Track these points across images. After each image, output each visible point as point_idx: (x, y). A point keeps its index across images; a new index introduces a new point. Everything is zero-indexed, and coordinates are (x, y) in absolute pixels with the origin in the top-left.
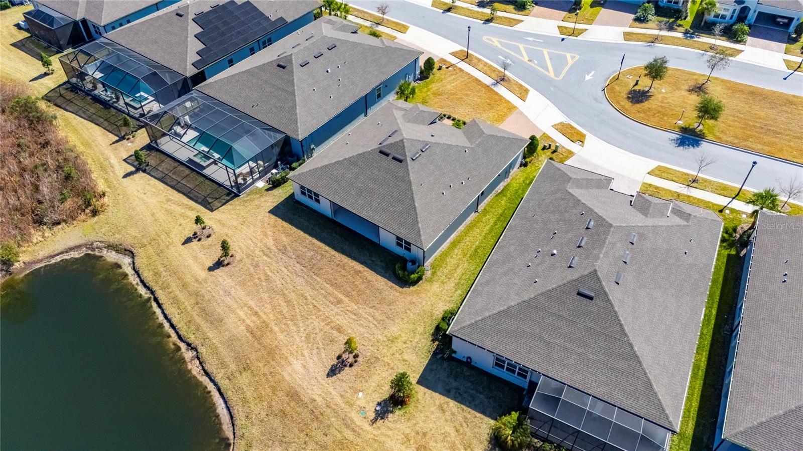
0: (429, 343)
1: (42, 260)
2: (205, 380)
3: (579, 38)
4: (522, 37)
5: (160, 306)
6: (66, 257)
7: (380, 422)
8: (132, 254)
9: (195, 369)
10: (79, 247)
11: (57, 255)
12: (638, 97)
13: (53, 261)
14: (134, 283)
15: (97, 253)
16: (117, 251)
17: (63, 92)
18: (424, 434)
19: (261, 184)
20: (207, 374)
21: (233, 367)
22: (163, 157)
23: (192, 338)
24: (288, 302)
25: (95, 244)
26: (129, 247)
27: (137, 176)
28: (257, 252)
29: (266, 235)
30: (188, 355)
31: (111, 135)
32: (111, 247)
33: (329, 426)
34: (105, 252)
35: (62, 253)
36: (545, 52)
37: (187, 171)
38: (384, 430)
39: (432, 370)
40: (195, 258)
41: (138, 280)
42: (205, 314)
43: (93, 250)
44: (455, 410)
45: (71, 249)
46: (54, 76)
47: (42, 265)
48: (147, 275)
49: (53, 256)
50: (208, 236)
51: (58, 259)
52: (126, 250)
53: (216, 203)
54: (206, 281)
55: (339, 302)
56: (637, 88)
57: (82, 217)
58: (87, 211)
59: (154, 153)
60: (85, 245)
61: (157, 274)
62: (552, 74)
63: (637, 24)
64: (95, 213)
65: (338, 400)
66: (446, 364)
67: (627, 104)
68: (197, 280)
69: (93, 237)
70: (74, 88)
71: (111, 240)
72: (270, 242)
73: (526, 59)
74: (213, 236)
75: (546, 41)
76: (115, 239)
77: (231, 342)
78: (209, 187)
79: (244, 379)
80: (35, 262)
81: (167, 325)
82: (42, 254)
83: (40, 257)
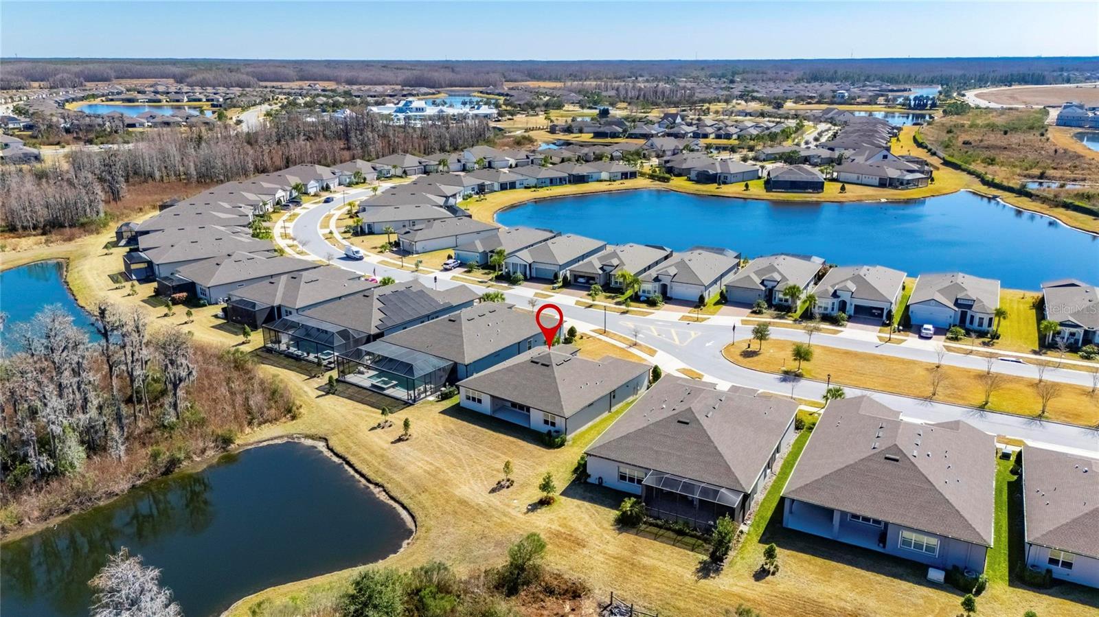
0: (570, 475)
1: (252, 444)
2: (391, 502)
3: (703, 323)
4: (652, 322)
5: (351, 465)
6: (271, 442)
7: (530, 514)
8: (326, 440)
9: (383, 497)
10: (282, 437)
11: (265, 441)
12: (748, 354)
13: (261, 445)
14: (329, 455)
15: (296, 440)
16: (313, 439)
17: (259, 353)
18: (565, 519)
19: (431, 398)
20: (392, 498)
21: (414, 492)
22: (348, 386)
23: (379, 480)
24: (457, 458)
25: (295, 436)
26: (324, 436)
27: (326, 397)
28: (430, 433)
29: (436, 424)
30: (376, 490)
31: (303, 376)
32: (307, 437)
33: (491, 517)
34: (303, 440)
35: (268, 440)
36: (673, 331)
37: (370, 393)
38: (534, 517)
39: (571, 489)
40: (380, 438)
41: (332, 454)
42: (390, 466)
43: (294, 439)
44: (589, 507)
45: (276, 438)
46: (251, 344)
47: (253, 446)
48: (339, 449)
49: (261, 442)
50: (390, 426)
51: (265, 443)
52: (320, 438)
53: (395, 409)
54: (389, 449)
55: (498, 457)
56: (749, 350)
57: (284, 419)
58: (288, 416)
59: (341, 384)
60: (287, 436)
61: (348, 448)
62: (677, 342)
63: (754, 315)
64: (294, 418)
65: (499, 504)
66: (582, 486)
67: (741, 359)
68: (383, 449)
69: (293, 431)
70: (269, 350)
71: (308, 433)
72: (441, 428)
73: (656, 334)
74: (393, 426)
75: (673, 324)
76: (313, 431)
77: (411, 479)
78: (389, 401)
79: (423, 498)
80: (246, 445)
81: (357, 476)
82: (252, 441)
83: (251, 442)
